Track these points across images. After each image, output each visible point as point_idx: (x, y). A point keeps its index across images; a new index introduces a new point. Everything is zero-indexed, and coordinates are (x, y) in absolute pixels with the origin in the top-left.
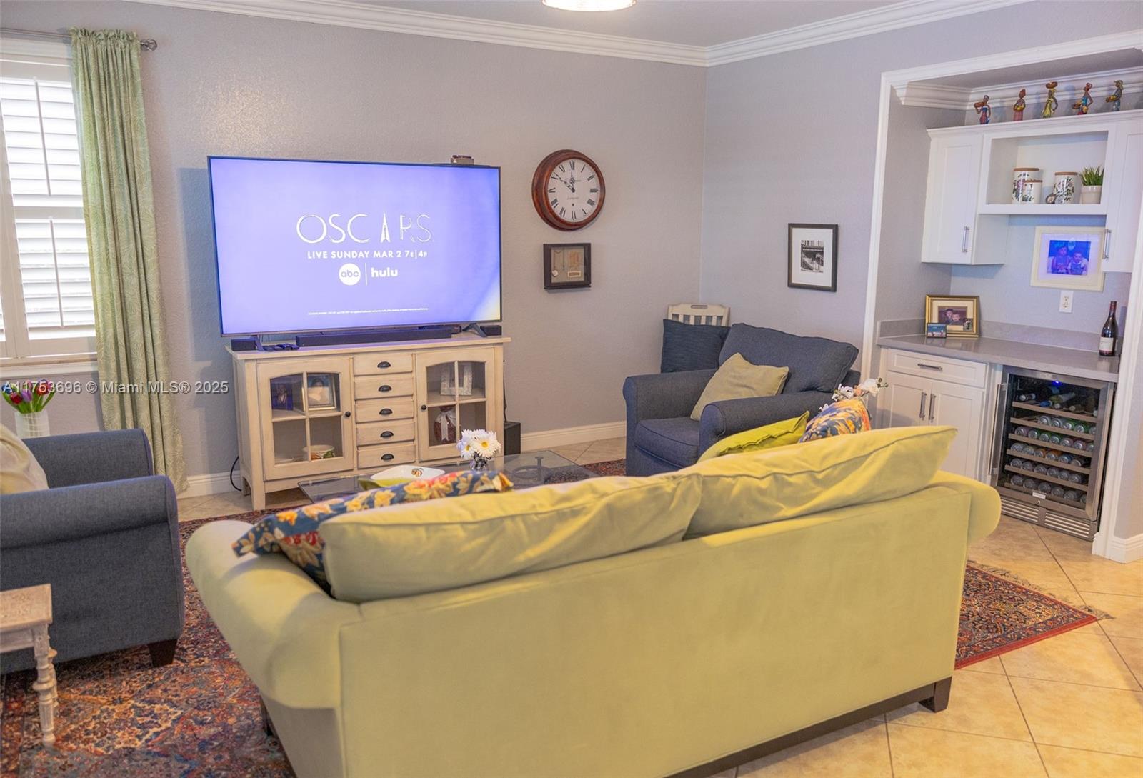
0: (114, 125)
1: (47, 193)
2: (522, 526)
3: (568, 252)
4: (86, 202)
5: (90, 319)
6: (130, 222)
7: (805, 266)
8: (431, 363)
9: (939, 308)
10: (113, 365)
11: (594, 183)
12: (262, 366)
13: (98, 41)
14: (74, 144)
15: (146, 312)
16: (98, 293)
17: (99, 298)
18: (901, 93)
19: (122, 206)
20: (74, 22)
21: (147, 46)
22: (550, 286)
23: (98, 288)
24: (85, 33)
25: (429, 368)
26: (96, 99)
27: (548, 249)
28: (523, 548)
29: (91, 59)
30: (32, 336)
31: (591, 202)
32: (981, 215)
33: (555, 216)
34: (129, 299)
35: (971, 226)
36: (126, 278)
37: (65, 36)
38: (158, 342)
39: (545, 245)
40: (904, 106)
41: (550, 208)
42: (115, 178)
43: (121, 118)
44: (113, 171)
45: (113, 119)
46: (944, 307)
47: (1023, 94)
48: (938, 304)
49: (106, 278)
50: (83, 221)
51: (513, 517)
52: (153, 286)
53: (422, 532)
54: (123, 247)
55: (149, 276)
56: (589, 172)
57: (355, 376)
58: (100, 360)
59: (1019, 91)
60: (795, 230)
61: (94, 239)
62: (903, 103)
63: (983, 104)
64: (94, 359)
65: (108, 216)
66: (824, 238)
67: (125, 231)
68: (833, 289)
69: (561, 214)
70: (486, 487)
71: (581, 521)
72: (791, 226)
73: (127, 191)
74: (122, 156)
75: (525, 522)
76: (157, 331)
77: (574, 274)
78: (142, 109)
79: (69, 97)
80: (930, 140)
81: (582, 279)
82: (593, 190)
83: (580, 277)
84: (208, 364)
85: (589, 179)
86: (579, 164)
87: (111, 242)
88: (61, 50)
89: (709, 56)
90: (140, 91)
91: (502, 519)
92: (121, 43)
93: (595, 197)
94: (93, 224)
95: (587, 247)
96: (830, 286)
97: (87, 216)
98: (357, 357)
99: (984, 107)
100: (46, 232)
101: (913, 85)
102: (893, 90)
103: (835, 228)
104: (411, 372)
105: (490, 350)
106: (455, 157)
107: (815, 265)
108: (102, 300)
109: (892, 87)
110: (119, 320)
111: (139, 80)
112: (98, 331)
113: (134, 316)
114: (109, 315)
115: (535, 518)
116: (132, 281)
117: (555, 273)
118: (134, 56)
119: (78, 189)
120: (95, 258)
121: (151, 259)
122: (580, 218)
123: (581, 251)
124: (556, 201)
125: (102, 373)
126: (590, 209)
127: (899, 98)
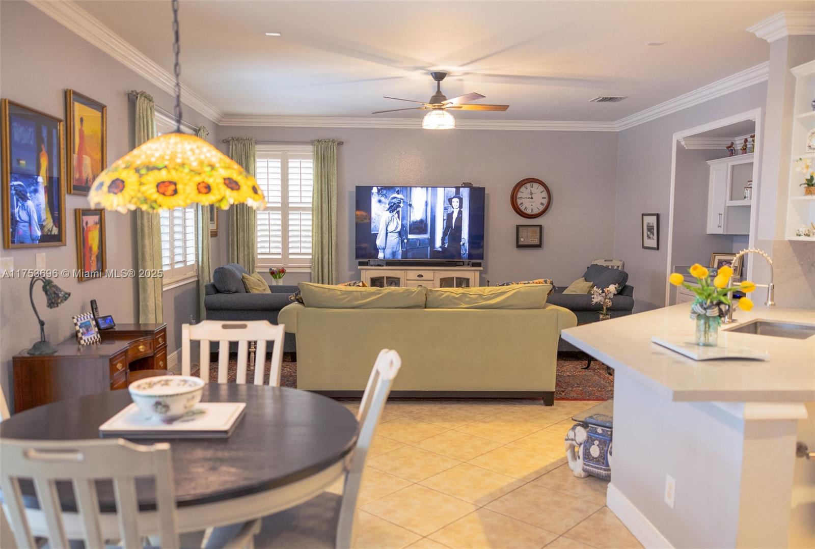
0: (325, 175)
1: (300, 201)
2: (359, 294)
3: (530, 229)
4: (313, 205)
5: (310, 251)
6: (327, 213)
7: (649, 237)
8: (442, 277)
9: (719, 260)
10: (316, 269)
11: (545, 194)
12: (368, 272)
13: (322, 144)
14: (311, 183)
15: (330, 249)
16: (314, 240)
17: (314, 243)
18: (683, 143)
19: (325, 206)
20: (315, 138)
21: (340, 144)
22: (519, 246)
23: (314, 238)
24: (318, 141)
25: (441, 279)
26: (319, 165)
27: (518, 227)
28: (358, 300)
29: (319, 150)
30: (291, 257)
31: (542, 204)
32: (728, 207)
33: (520, 210)
34: (324, 243)
35: (722, 213)
36: (324, 235)
37: (311, 143)
38: (333, 262)
39: (517, 226)
40: (687, 150)
41: (518, 207)
42: (323, 195)
43: (328, 172)
44: (323, 193)
45: (325, 173)
46: (721, 260)
47: (746, 141)
48: (718, 258)
49: (317, 235)
50: (311, 212)
51: (357, 291)
52: (334, 238)
53: (327, 290)
54: (324, 223)
55: (332, 234)
56: (541, 188)
57: (407, 280)
58: (312, 267)
59: (743, 141)
60: (645, 217)
61: (314, 219)
62: (686, 148)
63: (730, 147)
64: (310, 267)
65: (320, 210)
66: (652, 220)
67: (325, 216)
68: (658, 248)
69: (525, 210)
70: (358, 285)
71: (380, 295)
72: (643, 215)
73: (327, 201)
74: (327, 187)
75: (361, 294)
76: (333, 257)
77: (533, 241)
78: (336, 168)
79: (311, 165)
80: (710, 166)
81: (538, 243)
82: (543, 198)
83: (537, 242)
84: (353, 273)
85: (541, 192)
86: (536, 185)
87: (320, 220)
88: (310, 148)
89: (617, 126)
90: (335, 161)
91: (353, 291)
92: (330, 144)
93: (545, 201)
94: (315, 213)
95: (540, 226)
96: (656, 246)
97: (313, 210)
98: (409, 272)
99: (732, 148)
100: (298, 217)
101: (686, 138)
102: (678, 142)
103: (658, 216)
104: (433, 280)
105: (472, 273)
106: (464, 183)
107: (651, 236)
108: (315, 244)
109: (677, 141)
110: (320, 251)
111: (335, 157)
112: (312, 256)
113: (326, 250)
114: (317, 249)
115: (365, 293)
116: (326, 236)
117: (522, 240)
118: (335, 148)
119: (310, 200)
120: (314, 227)
121: (334, 227)
122: (536, 212)
123: (538, 229)
124: (522, 203)
125: (312, 272)
126: (542, 208)
127: (683, 146)
